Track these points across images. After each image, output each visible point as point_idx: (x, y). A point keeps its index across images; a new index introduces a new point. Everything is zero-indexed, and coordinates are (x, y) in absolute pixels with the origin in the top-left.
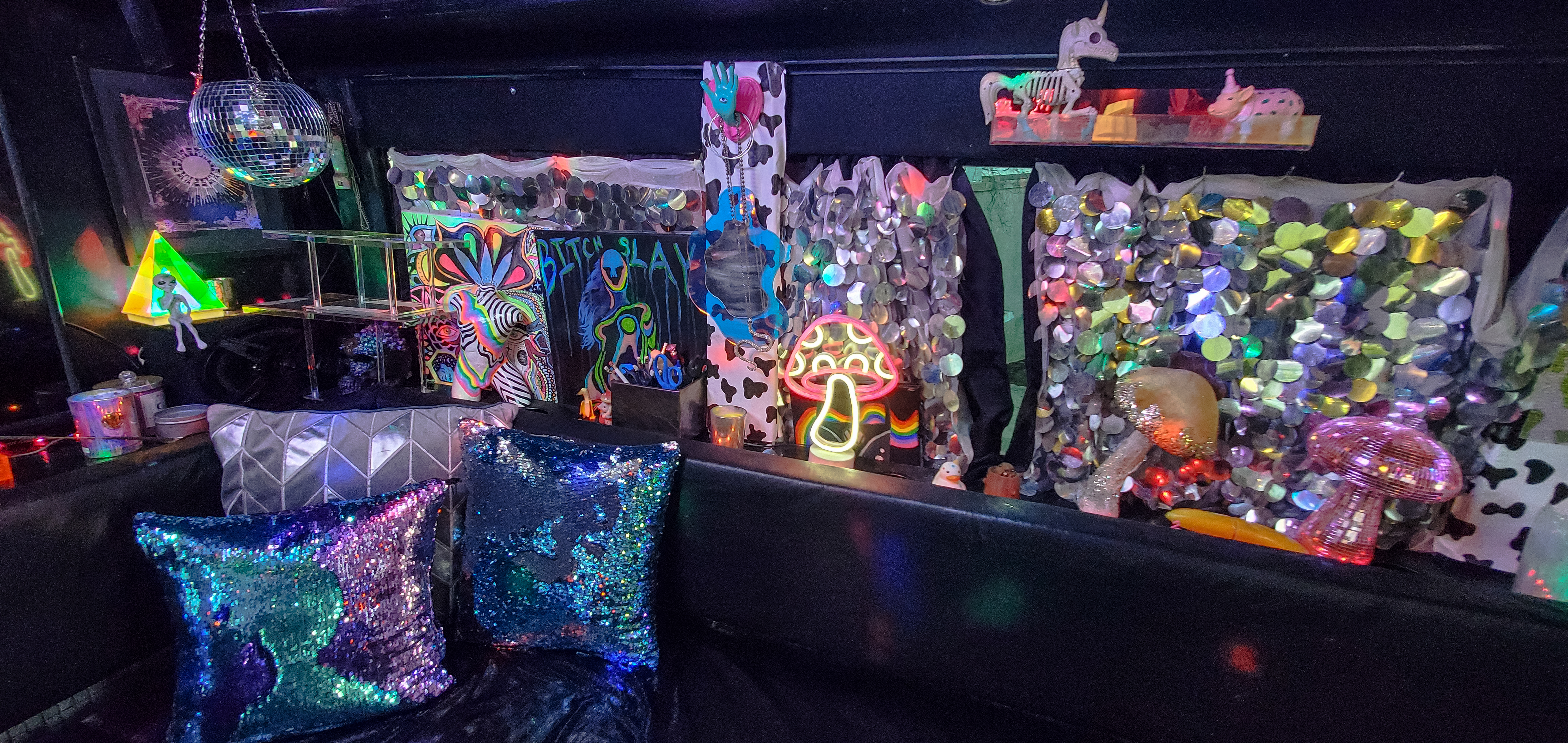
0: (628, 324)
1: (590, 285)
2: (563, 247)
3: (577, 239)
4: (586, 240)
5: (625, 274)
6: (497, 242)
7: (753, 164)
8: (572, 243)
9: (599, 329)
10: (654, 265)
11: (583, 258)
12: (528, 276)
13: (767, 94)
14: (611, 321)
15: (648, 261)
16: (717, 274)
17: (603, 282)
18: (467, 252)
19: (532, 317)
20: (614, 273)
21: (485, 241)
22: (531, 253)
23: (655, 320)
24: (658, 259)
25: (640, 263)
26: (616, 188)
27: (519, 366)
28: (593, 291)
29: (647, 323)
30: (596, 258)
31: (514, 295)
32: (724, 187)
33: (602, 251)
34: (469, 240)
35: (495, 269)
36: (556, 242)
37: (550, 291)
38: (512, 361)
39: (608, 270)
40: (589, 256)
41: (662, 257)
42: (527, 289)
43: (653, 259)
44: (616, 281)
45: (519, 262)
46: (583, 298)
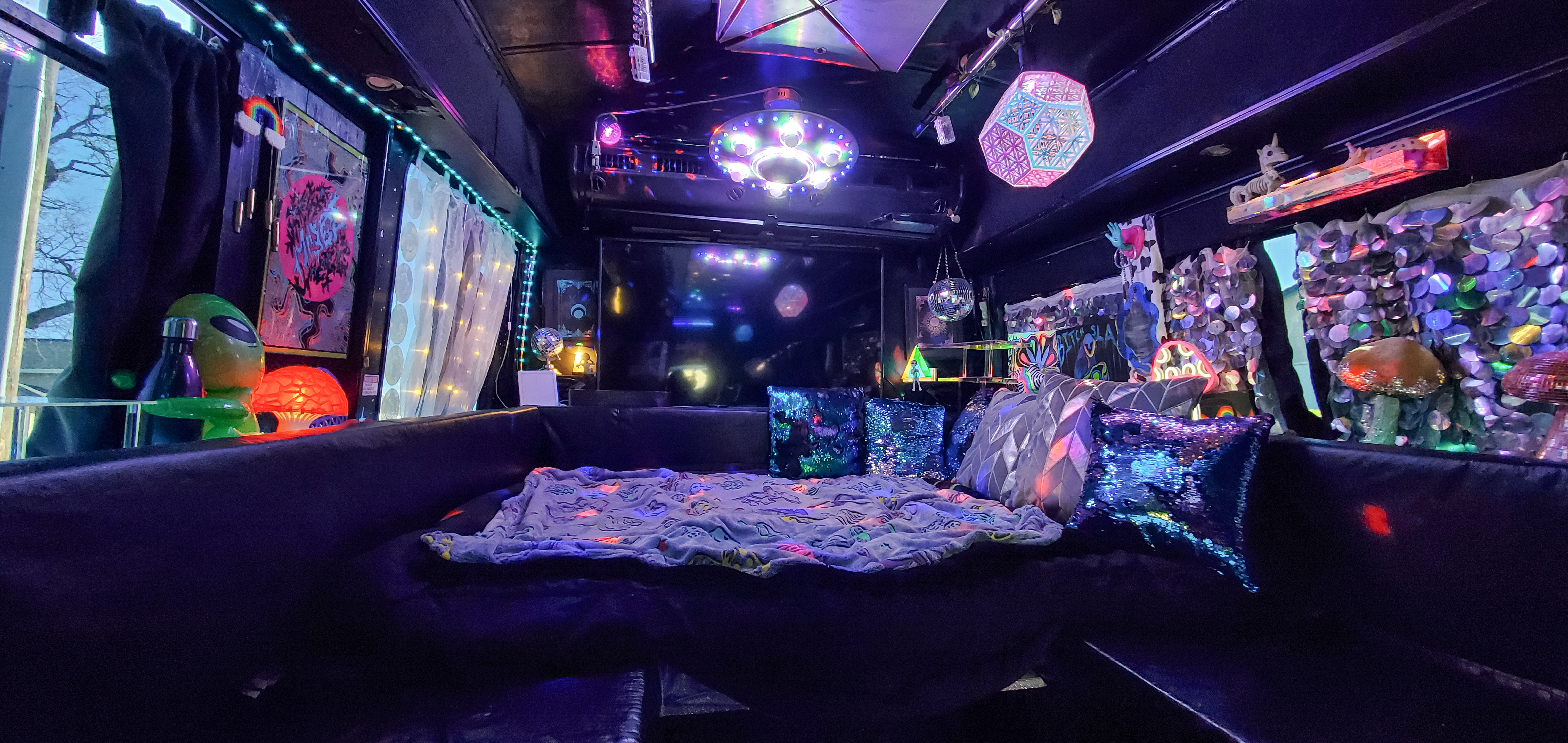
2: (1067, 336)
3: (1073, 331)
4: (1077, 331)
5: (1094, 346)
6: (1043, 342)
7: (1143, 268)
8: (1071, 334)
10: (1107, 338)
12: (1054, 357)
13: (1146, 230)
15: (1104, 336)
17: (1085, 353)
18: (1031, 349)
21: (1039, 342)
22: (1056, 345)
23: (1109, 371)
24: (1109, 334)
25: (1101, 338)
30: (1081, 340)
32: (1131, 284)
33: (1084, 335)
34: (1033, 343)
39: (1086, 345)
40: (1078, 339)
41: (1110, 333)
43: (1107, 334)
44: (1090, 352)
45: (1051, 351)
46: (1076, 365)
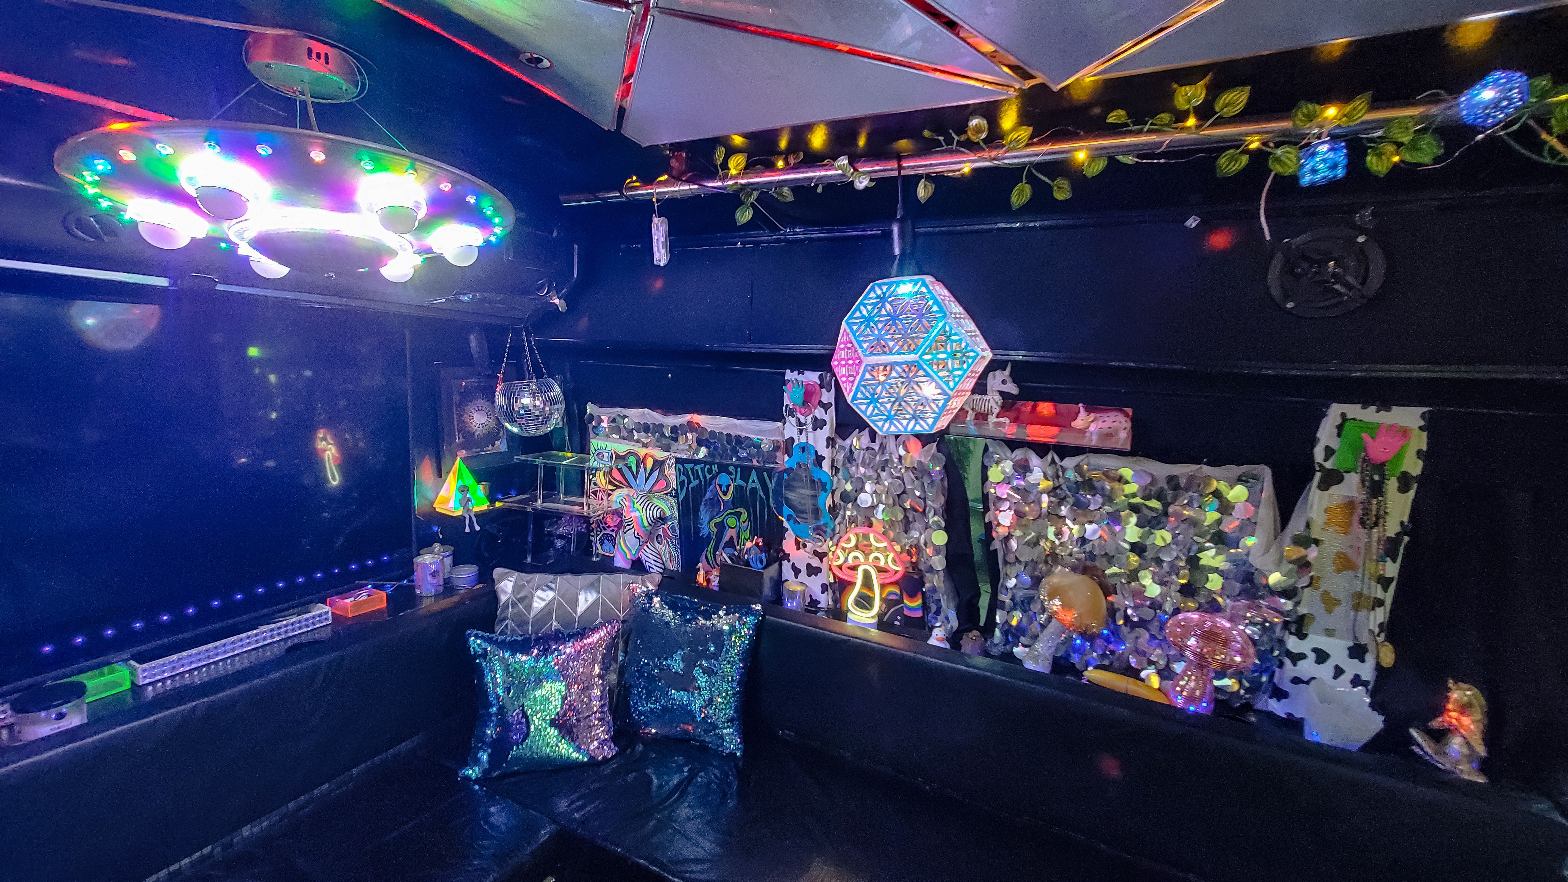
0: (732, 521)
1: (708, 495)
2: (692, 469)
3: (702, 466)
4: (708, 466)
5: (732, 489)
6: (650, 463)
7: (815, 429)
8: (698, 467)
9: (712, 524)
10: (750, 485)
11: (705, 478)
12: (668, 485)
13: (824, 390)
14: (720, 519)
15: (747, 482)
16: (791, 495)
17: (717, 493)
18: (630, 468)
19: (668, 513)
20: (724, 489)
21: (642, 461)
22: (671, 472)
23: (750, 520)
24: (754, 481)
25: (742, 483)
26: (729, 435)
27: (657, 545)
28: (710, 499)
29: (744, 522)
30: (714, 478)
31: (658, 497)
32: (796, 443)
33: (718, 474)
34: (632, 460)
35: (647, 480)
36: (688, 466)
37: (681, 497)
38: (653, 541)
39: (721, 486)
40: (709, 476)
41: (756, 480)
42: (667, 494)
43: (750, 481)
44: (725, 494)
45: (662, 476)
46: (703, 503)
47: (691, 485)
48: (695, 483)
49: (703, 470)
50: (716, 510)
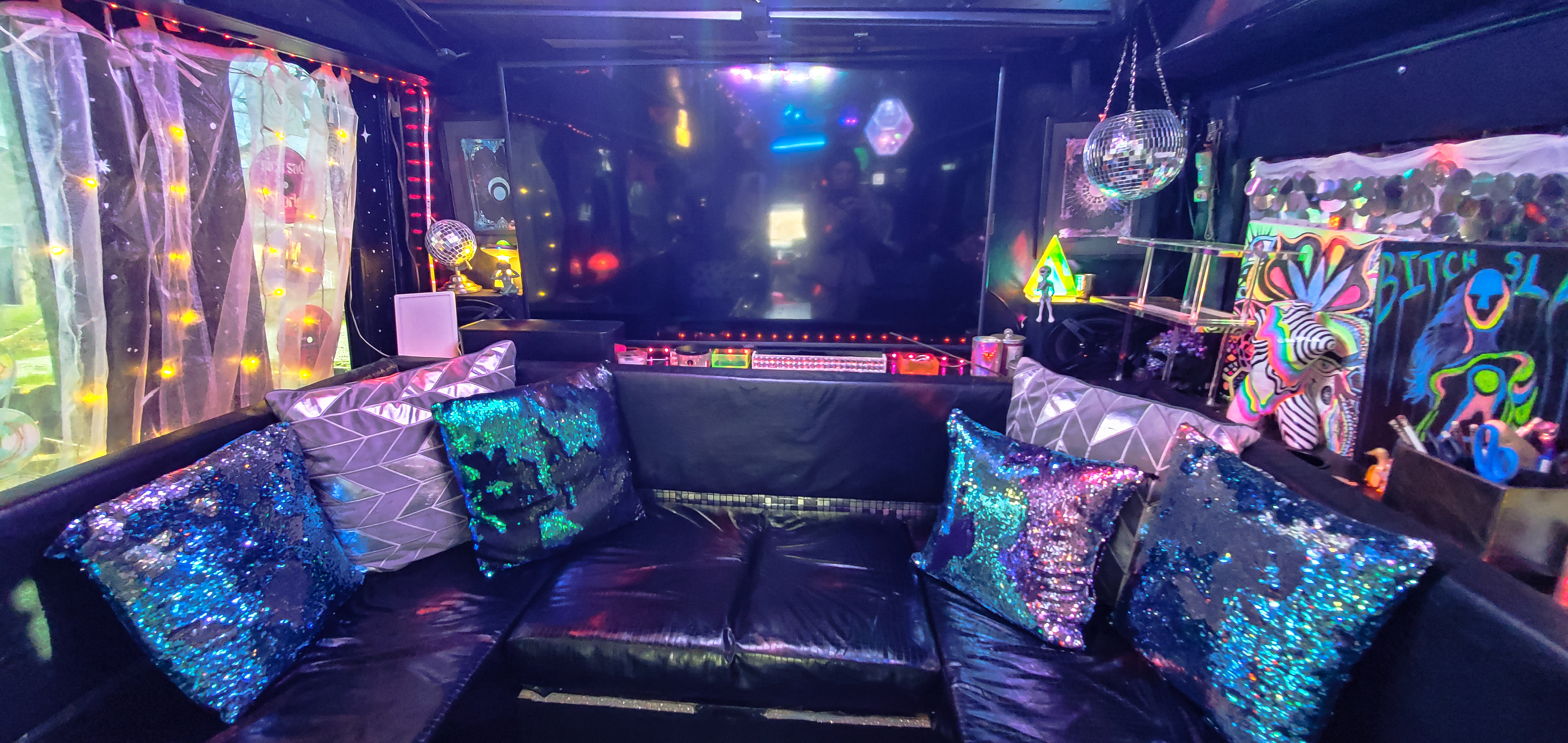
0: (1487, 379)
1: (1442, 317)
3: (1439, 254)
4: (1453, 255)
8: (1430, 258)
9: (1436, 380)
10: (1562, 296)
11: (1441, 280)
14: (1458, 371)
15: (1552, 291)
19: (1352, 349)
20: (1483, 304)
21: (1324, 254)
25: (1537, 293)
26: (1529, 179)
28: (1443, 326)
29: (1521, 384)
30: (1461, 280)
31: (1340, 320)
33: (1474, 270)
34: (1307, 252)
35: (1326, 285)
36: (1408, 257)
37: (1380, 319)
38: (1312, 396)
39: (1475, 298)
40: (1449, 276)
42: (1357, 314)
44: (1483, 315)
46: (1425, 334)
47: (1406, 296)
48: (1414, 291)
49: (1438, 263)
50: (1452, 349)
